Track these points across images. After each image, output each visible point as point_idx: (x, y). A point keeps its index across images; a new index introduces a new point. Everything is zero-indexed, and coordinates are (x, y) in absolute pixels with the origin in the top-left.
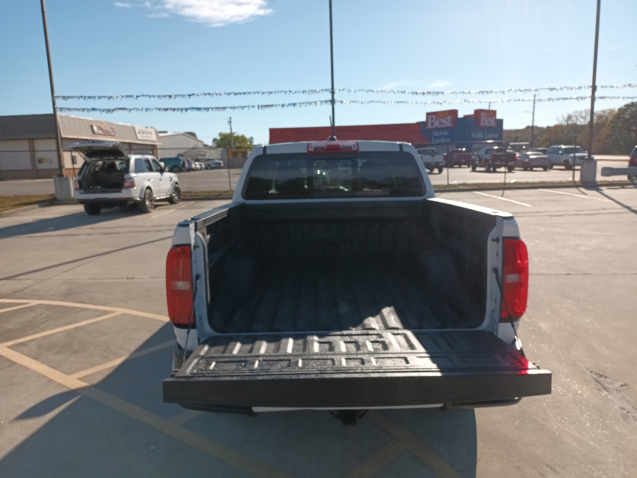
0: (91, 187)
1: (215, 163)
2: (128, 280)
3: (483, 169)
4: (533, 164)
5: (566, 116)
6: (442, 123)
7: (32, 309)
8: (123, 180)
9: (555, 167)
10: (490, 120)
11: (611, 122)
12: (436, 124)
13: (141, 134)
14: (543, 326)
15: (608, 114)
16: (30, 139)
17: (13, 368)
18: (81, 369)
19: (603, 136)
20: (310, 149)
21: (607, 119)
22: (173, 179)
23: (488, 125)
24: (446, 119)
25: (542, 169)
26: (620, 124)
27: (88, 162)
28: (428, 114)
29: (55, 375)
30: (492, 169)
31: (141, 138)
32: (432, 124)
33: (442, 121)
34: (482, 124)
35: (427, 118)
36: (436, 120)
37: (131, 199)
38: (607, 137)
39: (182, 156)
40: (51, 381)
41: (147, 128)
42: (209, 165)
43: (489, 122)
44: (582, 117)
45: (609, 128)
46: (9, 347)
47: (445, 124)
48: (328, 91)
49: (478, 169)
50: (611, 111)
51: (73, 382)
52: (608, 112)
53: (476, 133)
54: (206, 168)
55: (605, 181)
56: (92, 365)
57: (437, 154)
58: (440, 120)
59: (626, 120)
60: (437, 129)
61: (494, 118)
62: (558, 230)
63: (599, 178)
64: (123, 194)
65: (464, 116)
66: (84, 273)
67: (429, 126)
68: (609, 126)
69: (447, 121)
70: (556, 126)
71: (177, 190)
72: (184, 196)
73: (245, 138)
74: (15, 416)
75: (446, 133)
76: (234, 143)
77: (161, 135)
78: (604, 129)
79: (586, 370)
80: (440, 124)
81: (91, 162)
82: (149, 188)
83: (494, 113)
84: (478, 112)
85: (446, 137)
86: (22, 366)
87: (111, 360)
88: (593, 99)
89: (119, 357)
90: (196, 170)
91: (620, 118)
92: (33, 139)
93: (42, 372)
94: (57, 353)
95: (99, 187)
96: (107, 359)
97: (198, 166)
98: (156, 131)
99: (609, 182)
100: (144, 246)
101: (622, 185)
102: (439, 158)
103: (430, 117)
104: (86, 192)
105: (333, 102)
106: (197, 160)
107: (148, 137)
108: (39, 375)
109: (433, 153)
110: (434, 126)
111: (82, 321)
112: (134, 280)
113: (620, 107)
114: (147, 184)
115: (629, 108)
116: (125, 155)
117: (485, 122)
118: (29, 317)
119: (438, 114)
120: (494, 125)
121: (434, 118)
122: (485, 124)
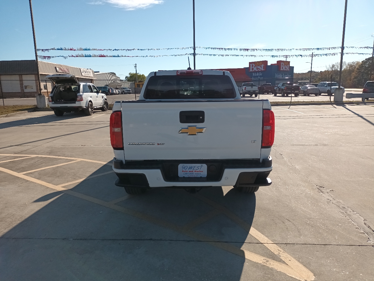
0: (58, 100)
1: (127, 90)
2: (82, 146)
3: (281, 95)
4: (309, 92)
5: (331, 66)
6: (259, 68)
7: (32, 158)
8: (77, 97)
9: (322, 94)
10: (286, 67)
11: (357, 69)
12: (255, 69)
13: (84, 73)
14: (297, 167)
15: (356, 64)
16: (20, 74)
17: (28, 183)
18: (62, 183)
19: (353, 77)
20: (178, 73)
21: (355, 67)
22: (104, 97)
23: (285, 70)
25: (314, 95)
26: (363, 70)
27: (57, 86)
28: (250, 63)
29: (50, 186)
30: (285, 95)
31: (84, 75)
32: (253, 69)
33: (259, 67)
34: (281, 69)
35: (250, 65)
36: (255, 67)
37: (81, 107)
38: (355, 78)
39: (108, 86)
40: (48, 188)
41: (88, 69)
42: (123, 91)
43: (285, 68)
45: (357, 72)
46: (24, 174)
47: (260, 69)
48: (192, 48)
49: (278, 95)
50: (358, 63)
51: (59, 188)
52: (356, 63)
53: (278, 74)
54: (122, 93)
55: (348, 101)
56: (68, 182)
57: (255, 86)
58: (257, 67)
59: (366, 68)
60: (255, 72)
61: (288, 66)
62: (316, 125)
63: (345, 99)
64: (77, 104)
65: (271, 64)
66: (58, 143)
67: (251, 70)
68: (356, 71)
69: (261, 67)
70: (325, 71)
71: (106, 103)
72: (110, 107)
73: (144, 76)
74: (33, 201)
75: (260, 74)
76: (138, 78)
77: (95, 73)
78: (354, 73)
79: (314, 185)
80: (257, 69)
81: (58, 86)
82: (90, 101)
83: (289, 62)
84: (279, 62)
85: (260, 77)
86: (32, 182)
87: (77, 180)
88: (342, 54)
89: (82, 178)
90: (116, 94)
91: (362, 67)
92: (22, 75)
93: (43, 184)
94: (49, 177)
95: (63, 100)
96: (75, 179)
97: (117, 92)
98: (92, 71)
99: (350, 101)
100: (89, 131)
101: (358, 103)
102: (255, 88)
103: (251, 65)
104: (55, 103)
105: (194, 54)
106: (117, 89)
107: (88, 74)
108: (41, 185)
109: (252, 86)
111: (60, 164)
112: (85, 146)
113: (363, 60)
114: (90, 99)
115: (368, 61)
116: (78, 83)
117: (283, 68)
118: (32, 162)
119: (256, 63)
120: (288, 70)
121: (254, 65)
122: (283, 69)
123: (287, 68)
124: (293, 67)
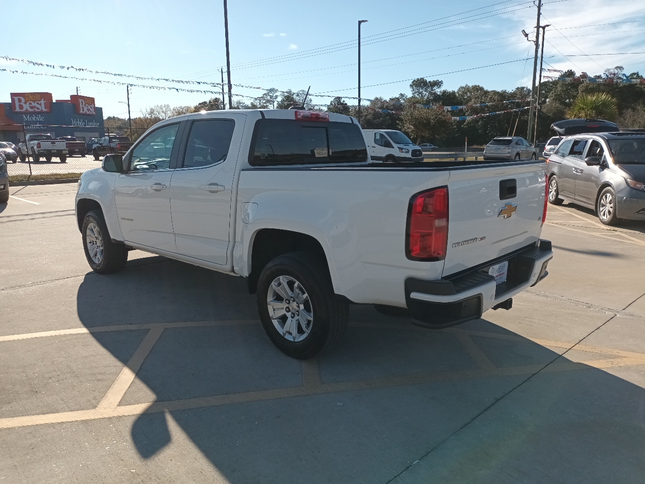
5: (149, 110)
6: (34, 107)
10: (89, 108)
12: (26, 107)
23: (88, 113)
24: (39, 102)
28: (13, 95)
32: (21, 107)
33: (33, 104)
34: (81, 112)
35: (13, 100)
36: (25, 103)
43: (88, 110)
44: (163, 112)
47: (38, 109)
50: (188, 108)
52: (185, 109)
53: (77, 121)
60: (27, 113)
61: (92, 106)
65: (59, 100)
67: (18, 109)
69: (40, 105)
75: (40, 118)
80: (31, 107)
83: (92, 100)
84: (75, 98)
85: (40, 122)
102: (61, 145)
103: (16, 98)
110: (24, 110)
113: (195, 105)
117: (84, 109)
119: (26, 95)
120: (94, 113)
121: (23, 100)
122: (84, 112)
123: (91, 109)
124: (101, 109)
